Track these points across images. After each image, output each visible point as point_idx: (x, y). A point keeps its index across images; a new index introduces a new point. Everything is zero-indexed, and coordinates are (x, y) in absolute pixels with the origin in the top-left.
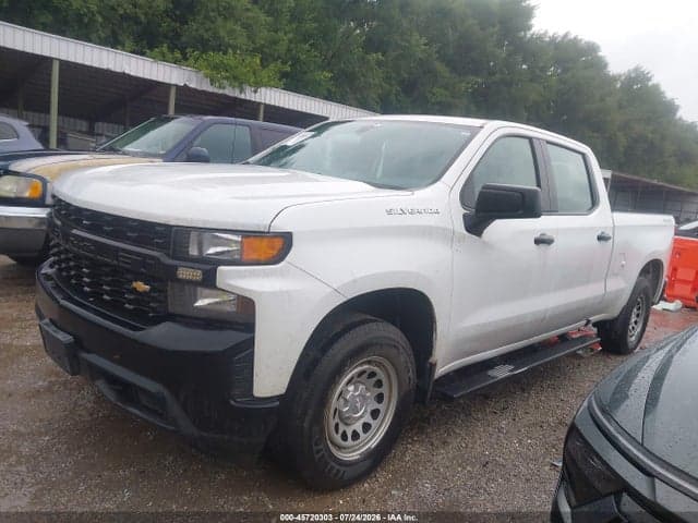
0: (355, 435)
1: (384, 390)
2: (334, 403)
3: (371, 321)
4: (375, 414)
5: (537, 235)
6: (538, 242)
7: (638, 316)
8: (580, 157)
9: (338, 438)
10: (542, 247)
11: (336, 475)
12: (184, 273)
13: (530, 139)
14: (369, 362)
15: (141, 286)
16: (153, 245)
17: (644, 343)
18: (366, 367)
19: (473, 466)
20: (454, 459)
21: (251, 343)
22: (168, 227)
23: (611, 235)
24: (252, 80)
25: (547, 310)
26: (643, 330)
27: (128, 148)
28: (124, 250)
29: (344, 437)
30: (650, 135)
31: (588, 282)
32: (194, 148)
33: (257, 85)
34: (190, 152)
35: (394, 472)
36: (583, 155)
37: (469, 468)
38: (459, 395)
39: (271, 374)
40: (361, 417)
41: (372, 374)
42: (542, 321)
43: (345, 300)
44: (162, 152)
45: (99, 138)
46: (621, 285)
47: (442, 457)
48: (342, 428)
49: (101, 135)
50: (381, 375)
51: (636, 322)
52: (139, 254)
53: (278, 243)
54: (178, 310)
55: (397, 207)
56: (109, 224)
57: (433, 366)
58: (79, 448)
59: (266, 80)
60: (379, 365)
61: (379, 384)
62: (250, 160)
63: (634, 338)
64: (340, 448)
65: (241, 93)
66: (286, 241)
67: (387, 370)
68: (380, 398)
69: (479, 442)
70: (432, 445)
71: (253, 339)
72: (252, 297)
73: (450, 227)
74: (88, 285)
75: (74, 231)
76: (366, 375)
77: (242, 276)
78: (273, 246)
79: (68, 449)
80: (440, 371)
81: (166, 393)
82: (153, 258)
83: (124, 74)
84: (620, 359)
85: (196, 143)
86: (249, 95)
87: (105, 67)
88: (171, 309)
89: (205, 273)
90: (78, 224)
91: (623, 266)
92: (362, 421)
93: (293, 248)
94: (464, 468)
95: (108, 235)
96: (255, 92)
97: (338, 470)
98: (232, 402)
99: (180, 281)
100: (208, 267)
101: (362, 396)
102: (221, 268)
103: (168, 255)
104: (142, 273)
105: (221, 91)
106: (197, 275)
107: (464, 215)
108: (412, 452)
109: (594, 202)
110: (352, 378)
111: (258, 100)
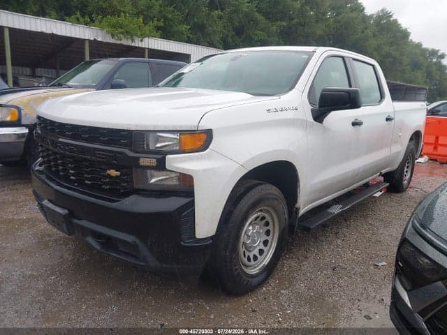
0: (255, 258)
1: (270, 227)
2: (243, 238)
3: (261, 184)
4: (265, 243)
5: (353, 120)
6: (354, 124)
7: (408, 167)
8: (371, 67)
9: (245, 260)
10: (357, 127)
11: (247, 283)
12: (144, 161)
13: (343, 58)
14: (261, 211)
15: (113, 173)
16: (120, 145)
17: (411, 184)
18: (259, 213)
19: (327, 270)
20: (314, 267)
21: (192, 204)
22: (130, 132)
23: (393, 117)
24: (139, 33)
25: (359, 169)
26: (411, 176)
27: (70, 83)
28: (99, 150)
29: (249, 259)
30: (393, 53)
31: (381, 148)
32: (115, 80)
33: (143, 36)
34: (113, 83)
35: (279, 279)
36: (373, 66)
37: (324, 272)
38: (314, 226)
39: (206, 223)
40: (258, 245)
41: (263, 218)
42: (357, 175)
43: (247, 171)
44: (94, 84)
45: (40, 79)
46: (399, 148)
47: (307, 266)
48: (247, 254)
49: (41, 77)
50: (268, 218)
51: (407, 172)
52: (110, 151)
53: (204, 137)
54: (141, 186)
55: (272, 107)
56: (86, 133)
57: (298, 209)
58: (76, 282)
59: (148, 33)
60: (267, 212)
61: (267, 224)
62: (159, 85)
63: (406, 181)
64: (247, 266)
65: (132, 42)
66: (208, 135)
67: (272, 215)
68: (268, 233)
69: (327, 255)
70: (299, 259)
71: (193, 201)
72: (191, 174)
73: (305, 118)
74: (73, 175)
75: (60, 140)
76: (259, 219)
77: (182, 161)
78: (200, 139)
79: (68, 283)
80: (302, 212)
81: (138, 242)
82: (121, 153)
83: (52, 35)
84: (399, 195)
85: (115, 76)
86: (137, 43)
87: (39, 30)
88: (136, 186)
89: (158, 160)
90: (62, 134)
91: (400, 136)
92: (258, 248)
93: (213, 139)
94: (322, 272)
95: (86, 140)
96: (142, 41)
97: (248, 281)
98: (182, 243)
99: (141, 167)
100: (160, 156)
101: (258, 232)
102: (168, 157)
103: (131, 151)
104: (114, 164)
105: (119, 42)
106: (153, 162)
107: (312, 111)
108: (287, 264)
109: (382, 97)
110: (252, 222)
111: (143, 46)
